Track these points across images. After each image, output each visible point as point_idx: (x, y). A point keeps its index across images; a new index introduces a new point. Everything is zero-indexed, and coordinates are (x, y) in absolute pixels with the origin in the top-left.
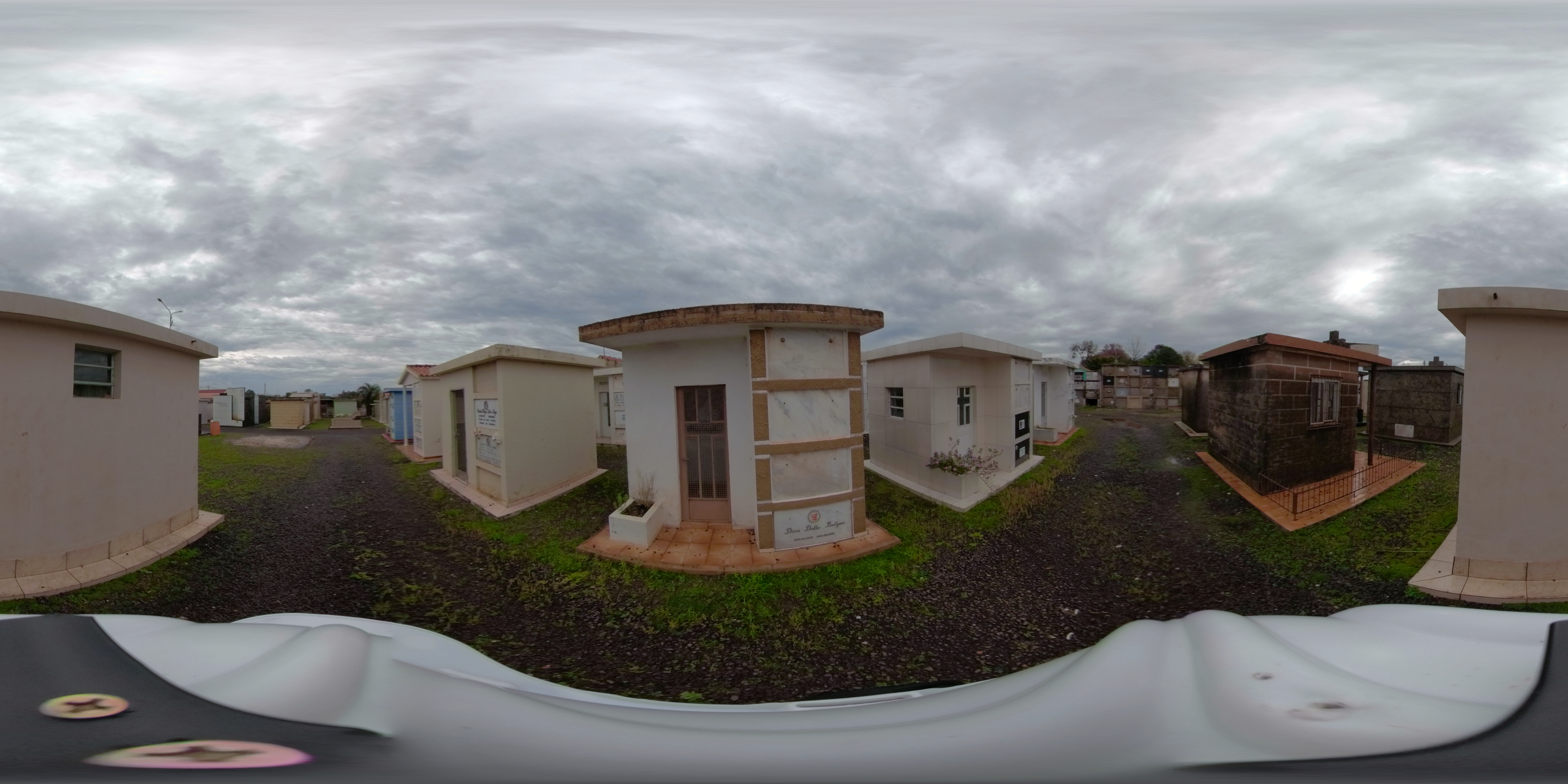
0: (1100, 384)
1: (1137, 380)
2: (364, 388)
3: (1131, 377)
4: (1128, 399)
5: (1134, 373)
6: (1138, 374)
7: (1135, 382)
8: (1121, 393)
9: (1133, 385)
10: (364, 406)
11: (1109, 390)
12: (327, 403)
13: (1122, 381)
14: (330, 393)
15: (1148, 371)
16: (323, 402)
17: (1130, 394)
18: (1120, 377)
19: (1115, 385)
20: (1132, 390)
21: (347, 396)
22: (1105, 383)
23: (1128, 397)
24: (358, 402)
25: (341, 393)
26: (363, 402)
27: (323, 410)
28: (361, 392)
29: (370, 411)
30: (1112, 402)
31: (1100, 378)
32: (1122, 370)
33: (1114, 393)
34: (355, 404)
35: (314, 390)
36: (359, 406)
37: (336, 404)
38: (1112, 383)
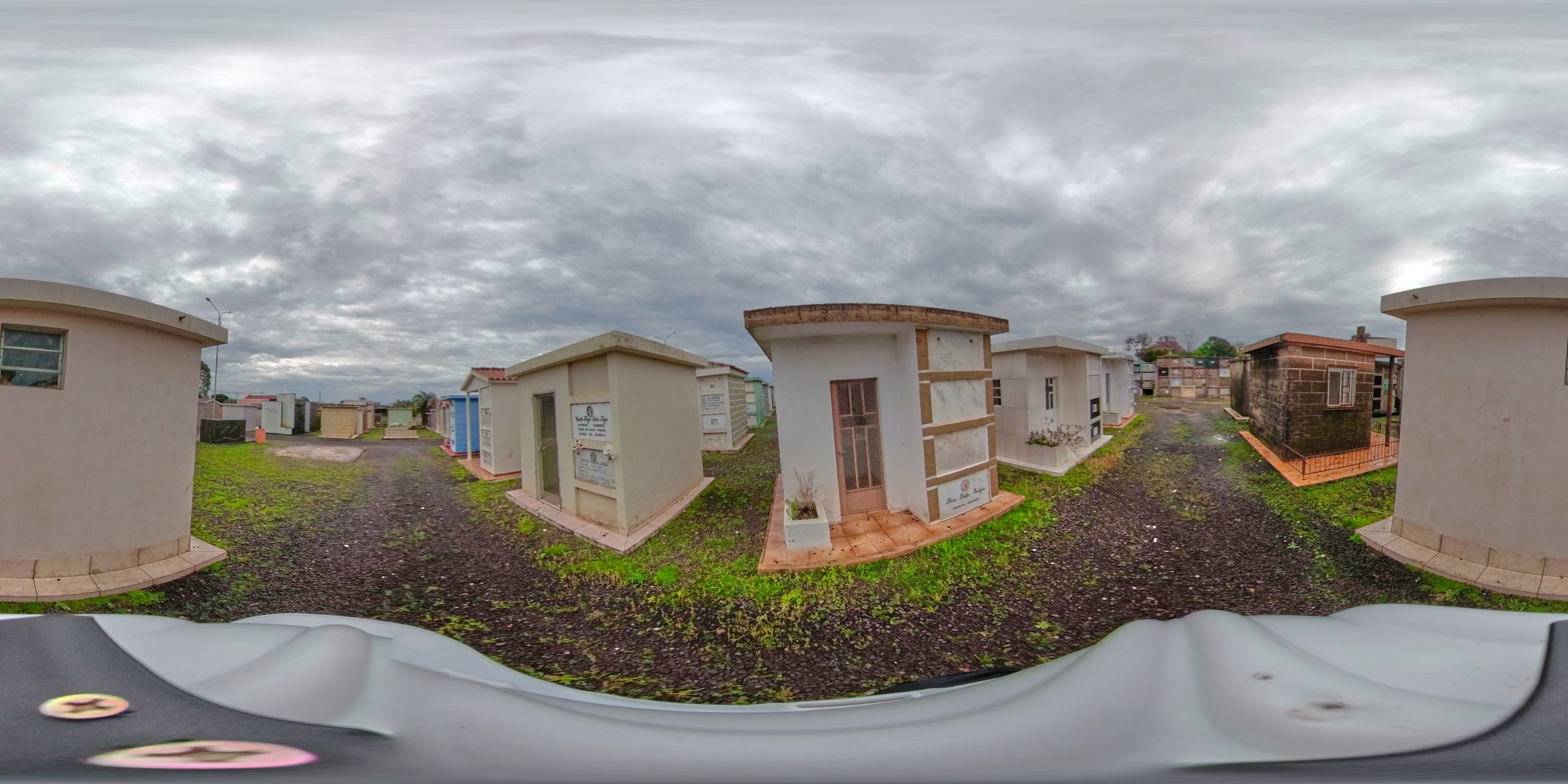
0: (1156, 374)
1: (1190, 371)
2: (419, 396)
3: (1184, 368)
4: (1182, 389)
5: (1187, 365)
6: (1191, 365)
7: (1188, 373)
8: (1176, 383)
9: (1186, 376)
10: (419, 415)
11: (1164, 380)
12: (381, 412)
13: (1176, 372)
14: (384, 403)
15: (1201, 362)
16: (377, 411)
17: (1184, 384)
18: (1174, 368)
19: (1170, 376)
20: (1186, 380)
21: (402, 405)
22: (1160, 374)
23: (1182, 387)
24: (413, 411)
25: (396, 402)
26: (418, 411)
27: (377, 419)
28: (417, 400)
29: (425, 420)
30: (1167, 392)
31: (1156, 369)
32: (1176, 361)
33: (1169, 383)
34: (410, 413)
35: (369, 399)
36: (414, 416)
37: (390, 413)
38: (1167, 374)
